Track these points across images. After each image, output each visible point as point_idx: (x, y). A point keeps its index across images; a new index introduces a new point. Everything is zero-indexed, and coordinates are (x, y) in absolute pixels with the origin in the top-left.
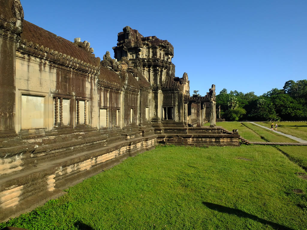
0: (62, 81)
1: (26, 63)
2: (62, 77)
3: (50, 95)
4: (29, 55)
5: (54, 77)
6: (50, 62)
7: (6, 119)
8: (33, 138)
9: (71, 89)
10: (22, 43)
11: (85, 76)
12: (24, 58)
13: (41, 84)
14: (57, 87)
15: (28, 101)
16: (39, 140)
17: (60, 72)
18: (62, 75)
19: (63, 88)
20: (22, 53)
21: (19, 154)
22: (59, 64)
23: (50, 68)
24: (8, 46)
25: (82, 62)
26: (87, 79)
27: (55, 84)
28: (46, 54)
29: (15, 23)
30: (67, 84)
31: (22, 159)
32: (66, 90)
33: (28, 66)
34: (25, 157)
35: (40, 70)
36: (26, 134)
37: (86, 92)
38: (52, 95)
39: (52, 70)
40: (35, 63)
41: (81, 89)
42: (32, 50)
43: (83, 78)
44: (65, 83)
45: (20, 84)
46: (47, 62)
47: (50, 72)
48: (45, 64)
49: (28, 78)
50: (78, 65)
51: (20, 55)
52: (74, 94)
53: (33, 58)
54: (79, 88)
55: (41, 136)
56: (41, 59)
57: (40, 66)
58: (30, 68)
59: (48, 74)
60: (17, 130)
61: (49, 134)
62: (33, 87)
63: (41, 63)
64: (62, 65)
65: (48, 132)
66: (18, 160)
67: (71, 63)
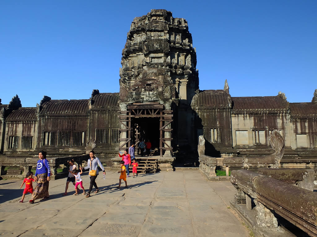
0: (257, 122)
1: (237, 118)
2: (257, 120)
3: (250, 130)
4: (238, 115)
5: (252, 121)
6: (249, 114)
7: (228, 141)
8: (241, 149)
9: (265, 125)
10: (233, 111)
11: (276, 116)
12: (235, 116)
13: (245, 125)
14: (254, 125)
15: (239, 133)
16: (245, 150)
17: (256, 118)
18: (257, 119)
19: (259, 125)
20: (235, 115)
21: (231, 153)
22: (254, 114)
23: (250, 117)
24: (227, 114)
25: (270, 109)
26: (278, 117)
27: (253, 124)
28: (245, 112)
29: (228, 106)
30: (262, 123)
31: (233, 155)
32: (261, 126)
33: (238, 119)
34: (234, 155)
35: (244, 119)
36: (238, 147)
37: (277, 125)
38: (251, 129)
39: (251, 118)
40: (241, 117)
41: (273, 124)
42: (238, 112)
43: (274, 117)
44: (260, 123)
45: (234, 127)
46: (248, 115)
47: (250, 119)
48: (246, 116)
49: (238, 123)
50: (267, 112)
51: (234, 115)
52: (267, 127)
53: (240, 115)
54: (272, 123)
55: (246, 148)
56: (244, 114)
57: (244, 117)
58: (239, 119)
59: (248, 120)
60: (234, 145)
61: (250, 148)
62: (241, 127)
63: (244, 116)
64: (257, 114)
65: (250, 147)
66: (231, 155)
67: (262, 112)
